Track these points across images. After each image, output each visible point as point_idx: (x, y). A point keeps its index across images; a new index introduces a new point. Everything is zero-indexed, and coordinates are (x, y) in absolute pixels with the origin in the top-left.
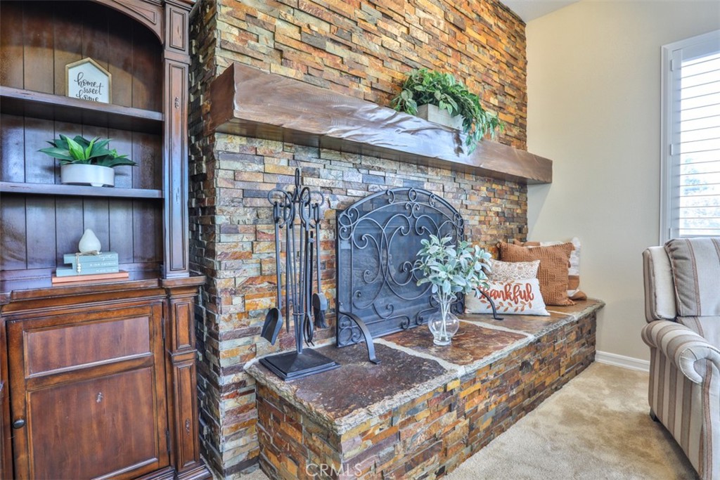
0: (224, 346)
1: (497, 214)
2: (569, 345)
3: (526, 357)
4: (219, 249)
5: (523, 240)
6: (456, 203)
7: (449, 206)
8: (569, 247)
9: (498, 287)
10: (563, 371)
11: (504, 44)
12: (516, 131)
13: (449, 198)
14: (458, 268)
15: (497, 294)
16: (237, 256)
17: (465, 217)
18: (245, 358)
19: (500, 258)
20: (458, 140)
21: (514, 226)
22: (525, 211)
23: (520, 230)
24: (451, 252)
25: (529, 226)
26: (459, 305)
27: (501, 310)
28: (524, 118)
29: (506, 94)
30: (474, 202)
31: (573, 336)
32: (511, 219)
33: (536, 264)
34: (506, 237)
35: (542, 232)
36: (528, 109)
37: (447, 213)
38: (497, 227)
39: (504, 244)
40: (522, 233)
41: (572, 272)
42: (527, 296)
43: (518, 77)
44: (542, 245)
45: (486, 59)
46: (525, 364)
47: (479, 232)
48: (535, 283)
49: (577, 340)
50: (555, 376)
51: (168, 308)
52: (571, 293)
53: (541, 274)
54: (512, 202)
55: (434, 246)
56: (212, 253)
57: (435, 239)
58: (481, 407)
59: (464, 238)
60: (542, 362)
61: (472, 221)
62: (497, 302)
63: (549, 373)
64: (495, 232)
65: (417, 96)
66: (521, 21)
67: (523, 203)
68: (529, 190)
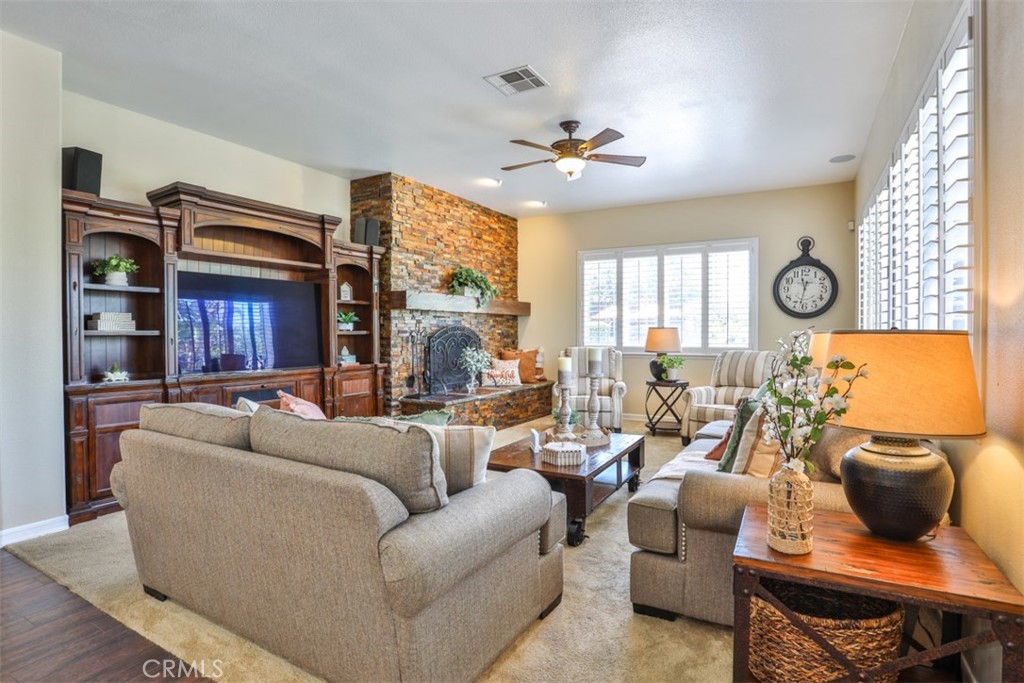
0: (393, 390)
1: (499, 334)
2: (534, 402)
3: (509, 401)
4: (392, 353)
5: (516, 348)
6: (476, 330)
7: (473, 332)
8: (536, 352)
9: (498, 373)
10: (530, 413)
11: (504, 237)
12: (510, 285)
13: (473, 328)
14: (478, 361)
15: (497, 376)
16: (397, 356)
17: (481, 337)
18: (399, 396)
19: (501, 359)
20: (478, 301)
21: (509, 340)
22: (516, 332)
23: (513, 343)
24: (475, 353)
25: (519, 340)
26: (479, 377)
27: (499, 384)
28: (516, 277)
29: (504, 266)
30: (486, 329)
31: (536, 397)
32: (507, 336)
33: (518, 361)
34: (504, 347)
35: (525, 344)
36: (519, 271)
37: (472, 336)
38: (499, 342)
39: (503, 350)
40: (514, 345)
41: (538, 365)
42: (512, 376)
43: (512, 252)
44: (524, 351)
45: (493, 249)
46: (508, 404)
47: (489, 344)
48: (516, 371)
49: (539, 399)
50: (525, 415)
51: (375, 374)
52: (538, 377)
53: (520, 367)
54: (508, 327)
55: (469, 351)
56: (389, 355)
57: (468, 348)
58: (488, 416)
59: (481, 348)
60: (517, 405)
61: (485, 339)
62: (497, 380)
63: (521, 412)
64: (498, 344)
65: (460, 284)
66: (515, 220)
67: (515, 327)
68: (519, 319)
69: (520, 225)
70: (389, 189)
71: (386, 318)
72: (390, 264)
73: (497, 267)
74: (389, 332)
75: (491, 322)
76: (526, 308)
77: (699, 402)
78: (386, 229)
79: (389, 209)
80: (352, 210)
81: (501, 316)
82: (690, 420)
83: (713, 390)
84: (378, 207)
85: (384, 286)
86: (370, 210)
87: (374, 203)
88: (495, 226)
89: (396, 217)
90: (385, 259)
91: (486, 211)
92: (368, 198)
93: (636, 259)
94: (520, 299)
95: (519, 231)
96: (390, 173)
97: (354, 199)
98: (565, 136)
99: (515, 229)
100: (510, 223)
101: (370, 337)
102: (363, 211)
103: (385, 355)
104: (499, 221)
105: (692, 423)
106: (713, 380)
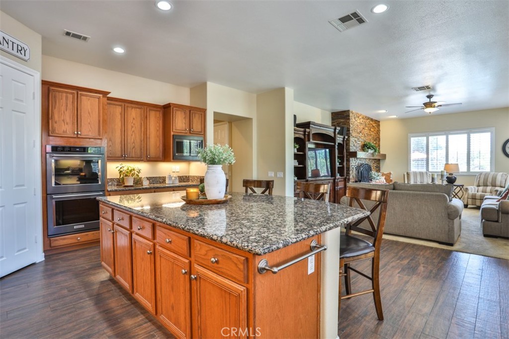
1: (375, 166)
4: (350, 173)
8: (390, 174)
11: (376, 129)
12: (378, 147)
20: (373, 154)
21: (378, 169)
22: (380, 166)
25: (381, 169)
28: (380, 144)
29: (377, 140)
30: (372, 165)
32: (377, 167)
35: (384, 170)
37: (370, 167)
38: (375, 169)
40: (379, 171)
43: (379, 135)
44: (384, 173)
45: (374, 134)
47: (373, 170)
48: (384, 180)
51: (345, 180)
53: (385, 178)
54: (377, 164)
61: (372, 168)
65: (368, 148)
66: (379, 122)
67: (379, 164)
68: (381, 161)
69: (380, 123)
70: (349, 116)
71: (348, 161)
72: (349, 142)
73: (375, 141)
74: (349, 166)
75: (373, 162)
76: (384, 156)
77: (472, 192)
78: (348, 130)
79: (349, 122)
80: (332, 123)
81: (375, 159)
82: (468, 198)
83: (477, 188)
84: (344, 122)
85: (348, 149)
86: (340, 123)
87: (342, 120)
88: (374, 125)
89: (351, 125)
90: (348, 140)
91: (372, 120)
92: (339, 119)
93: (435, 137)
94: (381, 153)
95: (381, 126)
96: (349, 110)
97: (333, 119)
98: (428, 100)
99: (379, 125)
100: (377, 122)
101: (343, 167)
102: (337, 123)
103: (348, 174)
104: (375, 123)
105: (469, 199)
106: (476, 183)
